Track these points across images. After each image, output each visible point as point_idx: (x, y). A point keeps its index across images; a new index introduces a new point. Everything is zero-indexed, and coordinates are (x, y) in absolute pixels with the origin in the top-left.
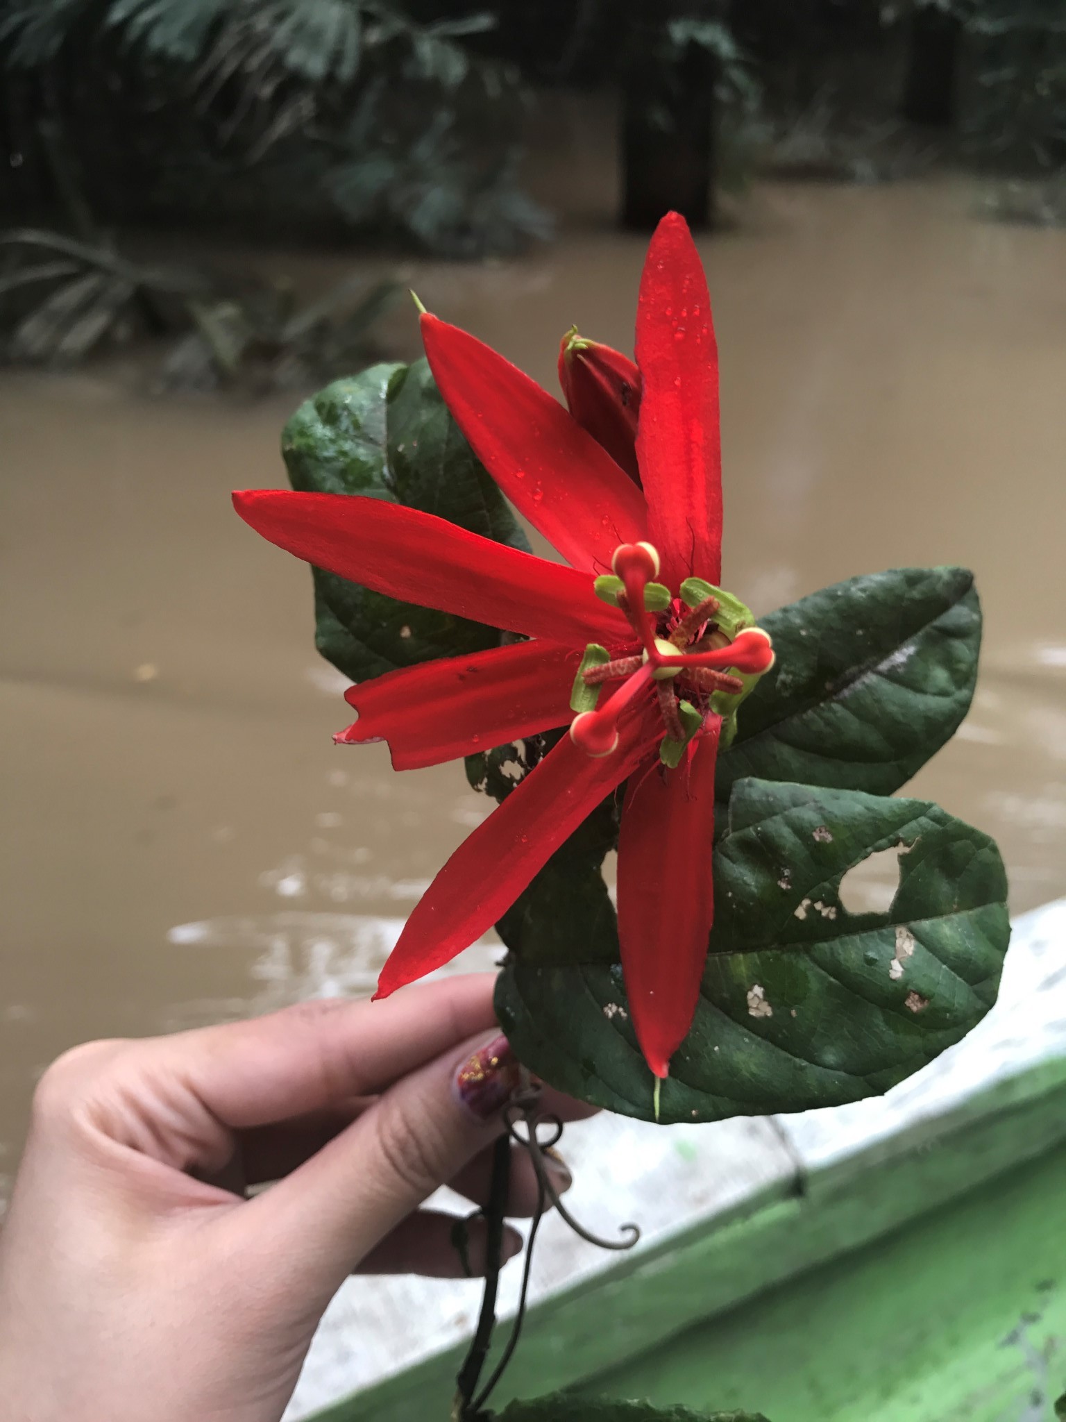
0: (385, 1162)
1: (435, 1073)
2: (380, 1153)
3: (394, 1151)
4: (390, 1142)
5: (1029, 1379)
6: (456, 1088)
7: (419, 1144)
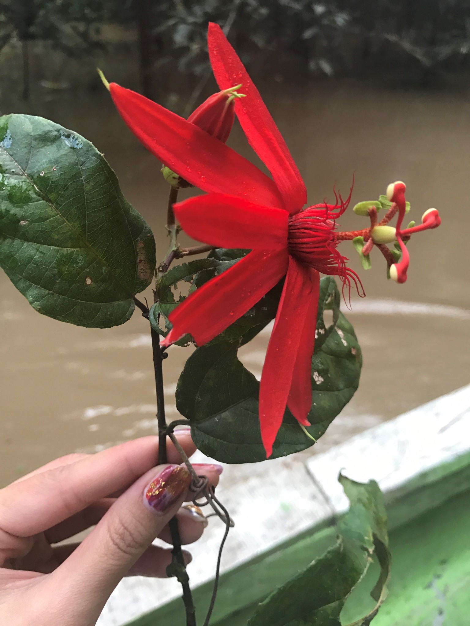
0: (113, 547)
1: (133, 493)
2: (111, 544)
3: (118, 541)
4: (115, 536)
5: (438, 603)
6: (146, 501)
7: (131, 535)
